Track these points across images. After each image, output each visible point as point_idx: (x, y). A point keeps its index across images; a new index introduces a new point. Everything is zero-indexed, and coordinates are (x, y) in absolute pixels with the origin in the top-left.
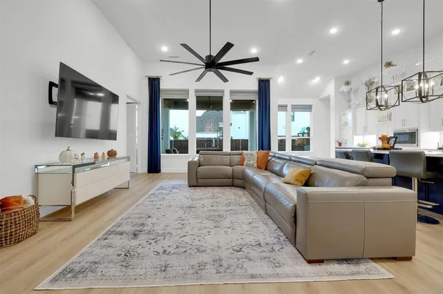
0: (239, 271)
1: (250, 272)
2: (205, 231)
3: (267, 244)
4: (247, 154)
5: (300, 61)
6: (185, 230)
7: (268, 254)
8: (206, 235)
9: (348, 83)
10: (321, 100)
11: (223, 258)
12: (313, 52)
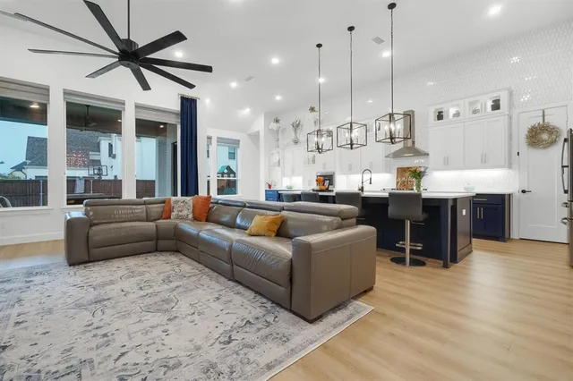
0: (248, 368)
1: (263, 361)
2: (158, 332)
3: (257, 318)
4: (177, 202)
5: (234, 85)
6: (117, 344)
7: (267, 331)
8: (164, 337)
9: (277, 121)
10: (250, 135)
11: (215, 360)
12: (250, 78)
